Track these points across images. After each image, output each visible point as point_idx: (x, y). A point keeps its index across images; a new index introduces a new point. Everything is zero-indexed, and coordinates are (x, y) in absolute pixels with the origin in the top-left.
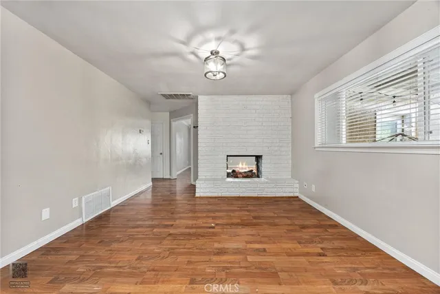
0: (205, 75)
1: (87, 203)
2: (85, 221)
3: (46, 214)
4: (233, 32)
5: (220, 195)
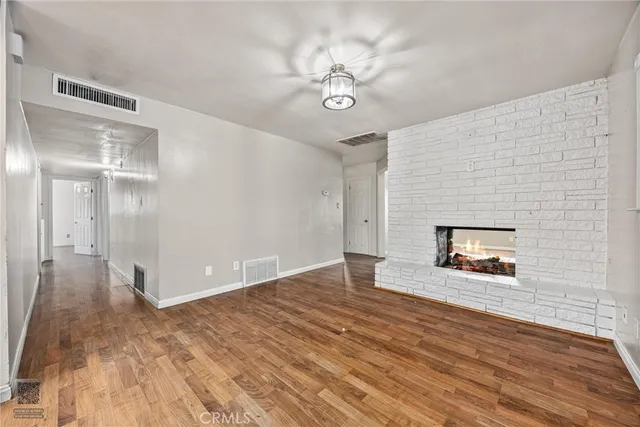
1: (247, 268)
2: (246, 285)
3: (209, 271)
4: (325, 32)
5: (410, 292)
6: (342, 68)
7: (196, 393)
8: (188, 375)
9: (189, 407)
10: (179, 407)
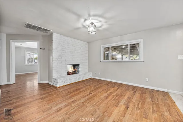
0: (88, 32)
6: (93, 24)
7: (126, 112)
8: (122, 118)
9: (131, 111)
10: (132, 113)
